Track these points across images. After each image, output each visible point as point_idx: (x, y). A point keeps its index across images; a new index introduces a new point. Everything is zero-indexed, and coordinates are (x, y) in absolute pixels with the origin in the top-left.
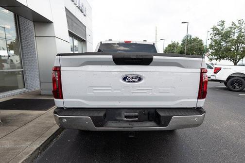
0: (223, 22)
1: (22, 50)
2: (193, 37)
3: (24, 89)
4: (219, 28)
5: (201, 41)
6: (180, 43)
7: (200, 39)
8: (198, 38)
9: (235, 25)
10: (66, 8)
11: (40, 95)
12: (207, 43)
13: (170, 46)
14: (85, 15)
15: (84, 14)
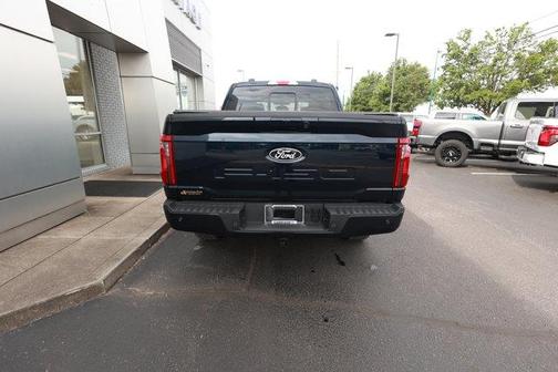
0: (469, 32)
1: (98, 99)
2: (410, 62)
3: (104, 166)
4: (461, 44)
5: (425, 70)
6: (385, 74)
7: (422, 66)
8: (419, 65)
9: (491, 39)
10: (167, 21)
11: (131, 174)
12: (435, 74)
13: (364, 80)
14: (198, 28)
15: (198, 24)
